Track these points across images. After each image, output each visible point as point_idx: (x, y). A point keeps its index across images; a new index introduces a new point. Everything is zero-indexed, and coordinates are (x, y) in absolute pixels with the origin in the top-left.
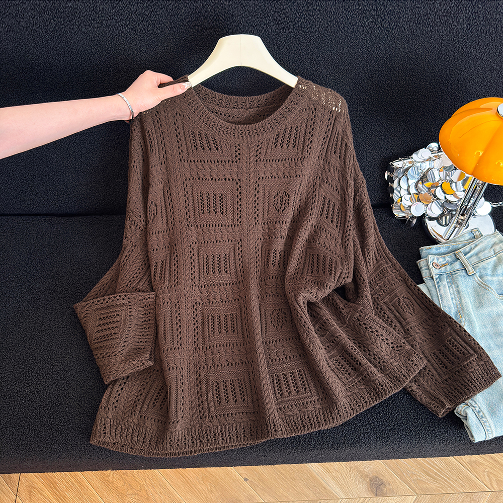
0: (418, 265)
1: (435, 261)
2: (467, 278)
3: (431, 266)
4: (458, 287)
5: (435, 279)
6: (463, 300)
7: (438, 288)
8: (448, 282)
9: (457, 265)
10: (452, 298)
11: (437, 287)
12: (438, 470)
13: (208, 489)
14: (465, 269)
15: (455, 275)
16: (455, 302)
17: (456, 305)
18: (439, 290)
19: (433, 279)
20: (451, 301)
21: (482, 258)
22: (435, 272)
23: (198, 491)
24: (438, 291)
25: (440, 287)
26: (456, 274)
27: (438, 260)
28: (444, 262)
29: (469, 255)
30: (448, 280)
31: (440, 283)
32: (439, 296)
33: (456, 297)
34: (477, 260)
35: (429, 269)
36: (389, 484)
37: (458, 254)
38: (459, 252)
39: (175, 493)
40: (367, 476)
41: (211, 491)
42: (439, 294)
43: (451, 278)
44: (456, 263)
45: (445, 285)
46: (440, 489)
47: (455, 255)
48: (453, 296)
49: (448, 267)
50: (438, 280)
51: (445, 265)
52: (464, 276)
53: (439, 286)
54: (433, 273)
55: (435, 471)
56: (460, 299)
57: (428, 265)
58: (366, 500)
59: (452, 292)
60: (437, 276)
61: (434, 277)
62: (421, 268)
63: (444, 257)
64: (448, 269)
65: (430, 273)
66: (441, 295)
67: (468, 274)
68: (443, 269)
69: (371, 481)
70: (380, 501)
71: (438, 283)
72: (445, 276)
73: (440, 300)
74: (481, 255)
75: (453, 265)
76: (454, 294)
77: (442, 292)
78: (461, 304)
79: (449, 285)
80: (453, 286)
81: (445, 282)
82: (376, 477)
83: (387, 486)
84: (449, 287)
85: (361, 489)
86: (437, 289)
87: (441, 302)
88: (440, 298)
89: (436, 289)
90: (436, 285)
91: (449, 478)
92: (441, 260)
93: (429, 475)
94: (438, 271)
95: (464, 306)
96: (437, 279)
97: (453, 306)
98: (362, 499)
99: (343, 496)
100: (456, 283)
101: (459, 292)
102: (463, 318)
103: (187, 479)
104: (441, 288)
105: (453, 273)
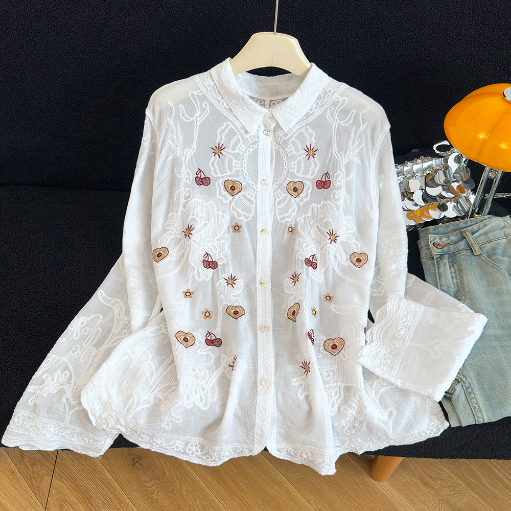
0: (419, 245)
1: (437, 241)
2: (473, 258)
3: (431, 245)
4: (461, 265)
5: (435, 259)
6: (465, 277)
7: (438, 266)
9: (462, 245)
14: (471, 249)
15: (459, 255)
16: (455, 281)
17: (456, 285)
18: (438, 269)
19: (433, 258)
20: (451, 279)
21: (491, 238)
22: (436, 252)
25: (440, 266)
26: (460, 253)
27: (440, 239)
28: (448, 242)
29: (476, 234)
30: (450, 260)
31: (440, 261)
32: (437, 274)
33: (458, 275)
34: (485, 241)
35: (429, 249)
37: (465, 232)
38: (466, 231)
42: (437, 272)
43: (454, 258)
44: (460, 243)
47: (462, 234)
49: (452, 247)
51: (448, 245)
52: (469, 256)
54: (433, 252)
56: (462, 277)
57: (428, 245)
59: (453, 271)
60: (438, 256)
61: (435, 257)
62: (421, 248)
63: (448, 236)
64: (452, 249)
66: (439, 274)
67: (473, 254)
68: (445, 249)
71: (438, 262)
72: (447, 255)
73: (438, 279)
74: (491, 236)
75: (457, 245)
76: (455, 273)
78: (462, 282)
80: (455, 265)
84: (450, 267)
87: (438, 281)
88: (438, 276)
89: (435, 267)
90: (436, 263)
92: (444, 239)
94: (439, 251)
95: (466, 284)
96: (438, 258)
97: (452, 285)
100: (460, 262)
101: (460, 271)
105: (457, 253)
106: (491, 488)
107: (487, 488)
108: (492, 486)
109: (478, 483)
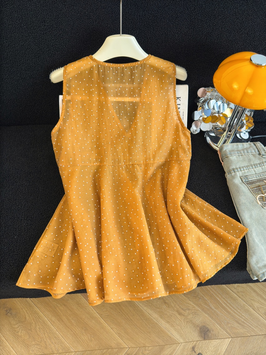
12: (244, 320)
13: (89, 339)
23: (82, 341)
36: (213, 331)
39: (66, 343)
40: (198, 326)
41: (91, 340)
46: (247, 333)
55: (243, 320)
58: (198, 343)
69: (200, 329)
70: (207, 343)
82: (204, 326)
83: (211, 332)
85: (194, 336)
91: (252, 325)
93: (239, 324)
98: (195, 342)
99: (182, 341)
103: (74, 332)
106: (215, 310)
107: (213, 309)
108: (216, 308)
109: (208, 308)
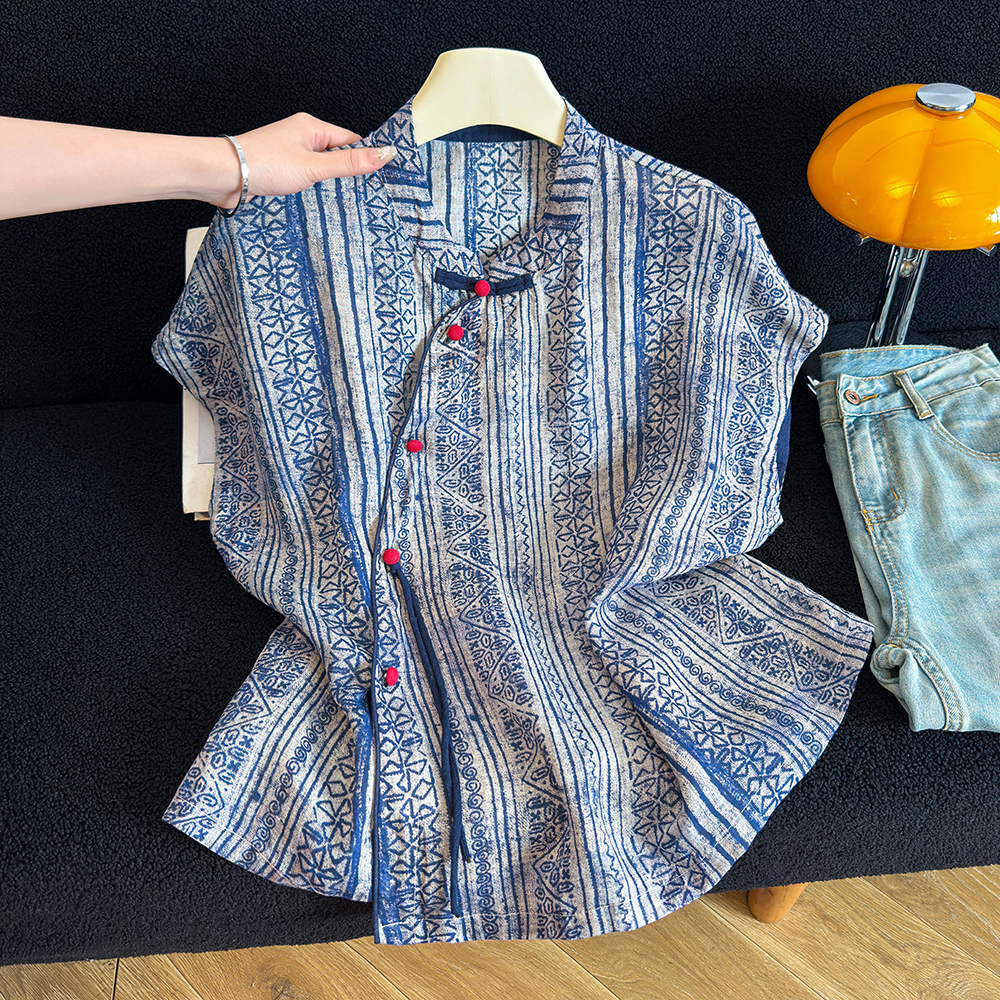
2: (918, 425)
4: (894, 440)
6: (902, 463)
7: (850, 442)
8: (872, 433)
9: (896, 400)
10: (880, 464)
11: (847, 441)
14: (913, 408)
15: (889, 419)
16: (884, 470)
17: (886, 477)
18: (852, 447)
19: (842, 426)
20: (876, 467)
22: (849, 410)
24: (849, 449)
25: (854, 441)
26: (893, 415)
27: (858, 384)
28: (871, 392)
29: (923, 382)
30: (873, 429)
31: (855, 432)
32: (851, 458)
33: (889, 460)
35: (835, 404)
37: (900, 376)
38: (903, 374)
42: (850, 453)
43: (880, 424)
44: (894, 395)
45: (865, 438)
47: (894, 379)
48: (882, 459)
49: (878, 403)
50: (853, 427)
51: (871, 397)
52: (910, 421)
53: (851, 439)
54: (843, 412)
56: (897, 463)
57: (835, 395)
59: (880, 451)
60: (852, 420)
61: (845, 421)
63: (872, 381)
64: (877, 406)
65: (839, 413)
66: (854, 456)
67: (917, 418)
68: (865, 405)
71: (850, 433)
72: (868, 420)
73: (852, 466)
75: (888, 398)
76: (884, 455)
77: (858, 449)
78: (898, 474)
79: (875, 438)
80: (883, 439)
81: (866, 431)
84: (874, 442)
86: (848, 445)
87: (852, 470)
88: (851, 461)
89: (846, 445)
90: (847, 437)
92: (864, 386)
94: (854, 408)
95: (906, 477)
96: (851, 425)
97: (880, 478)
100: (892, 433)
101: (894, 450)
102: (902, 501)
104: (858, 440)
105: (887, 414)
